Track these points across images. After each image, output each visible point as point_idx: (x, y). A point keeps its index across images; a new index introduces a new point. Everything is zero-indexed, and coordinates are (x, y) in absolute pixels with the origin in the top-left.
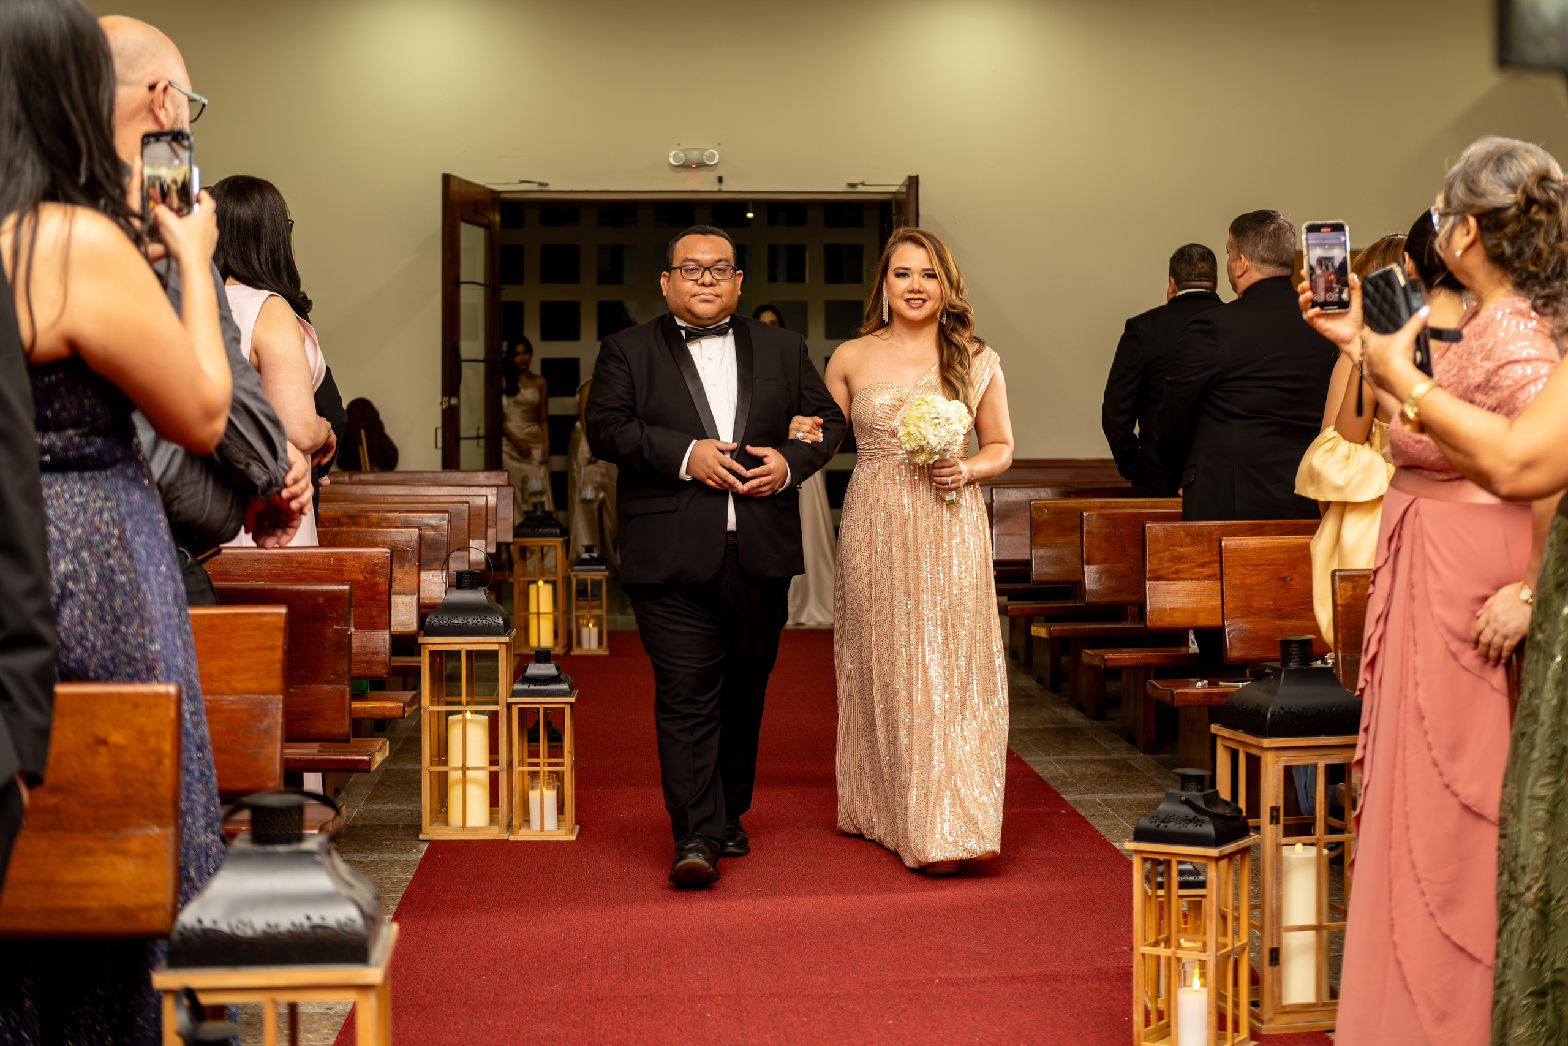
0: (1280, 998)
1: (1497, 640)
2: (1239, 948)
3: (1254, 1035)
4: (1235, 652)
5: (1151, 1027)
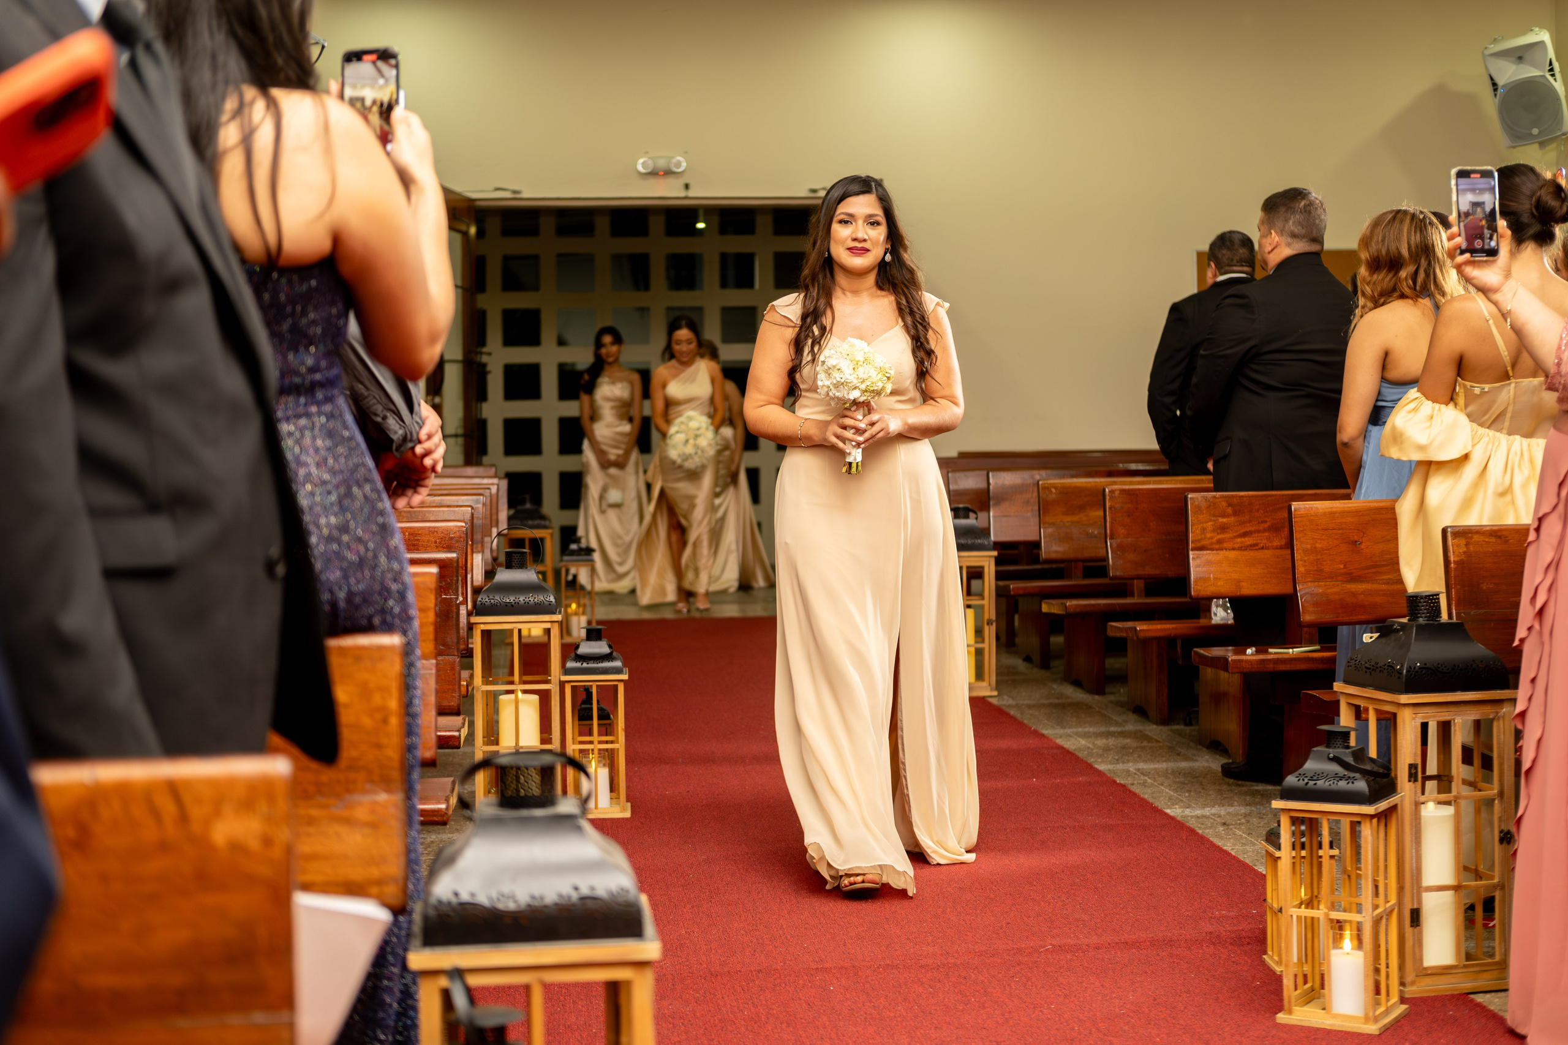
0: (1421, 960)
2: (1389, 910)
3: (1403, 1000)
4: (1307, 617)
5: (1298, 992)
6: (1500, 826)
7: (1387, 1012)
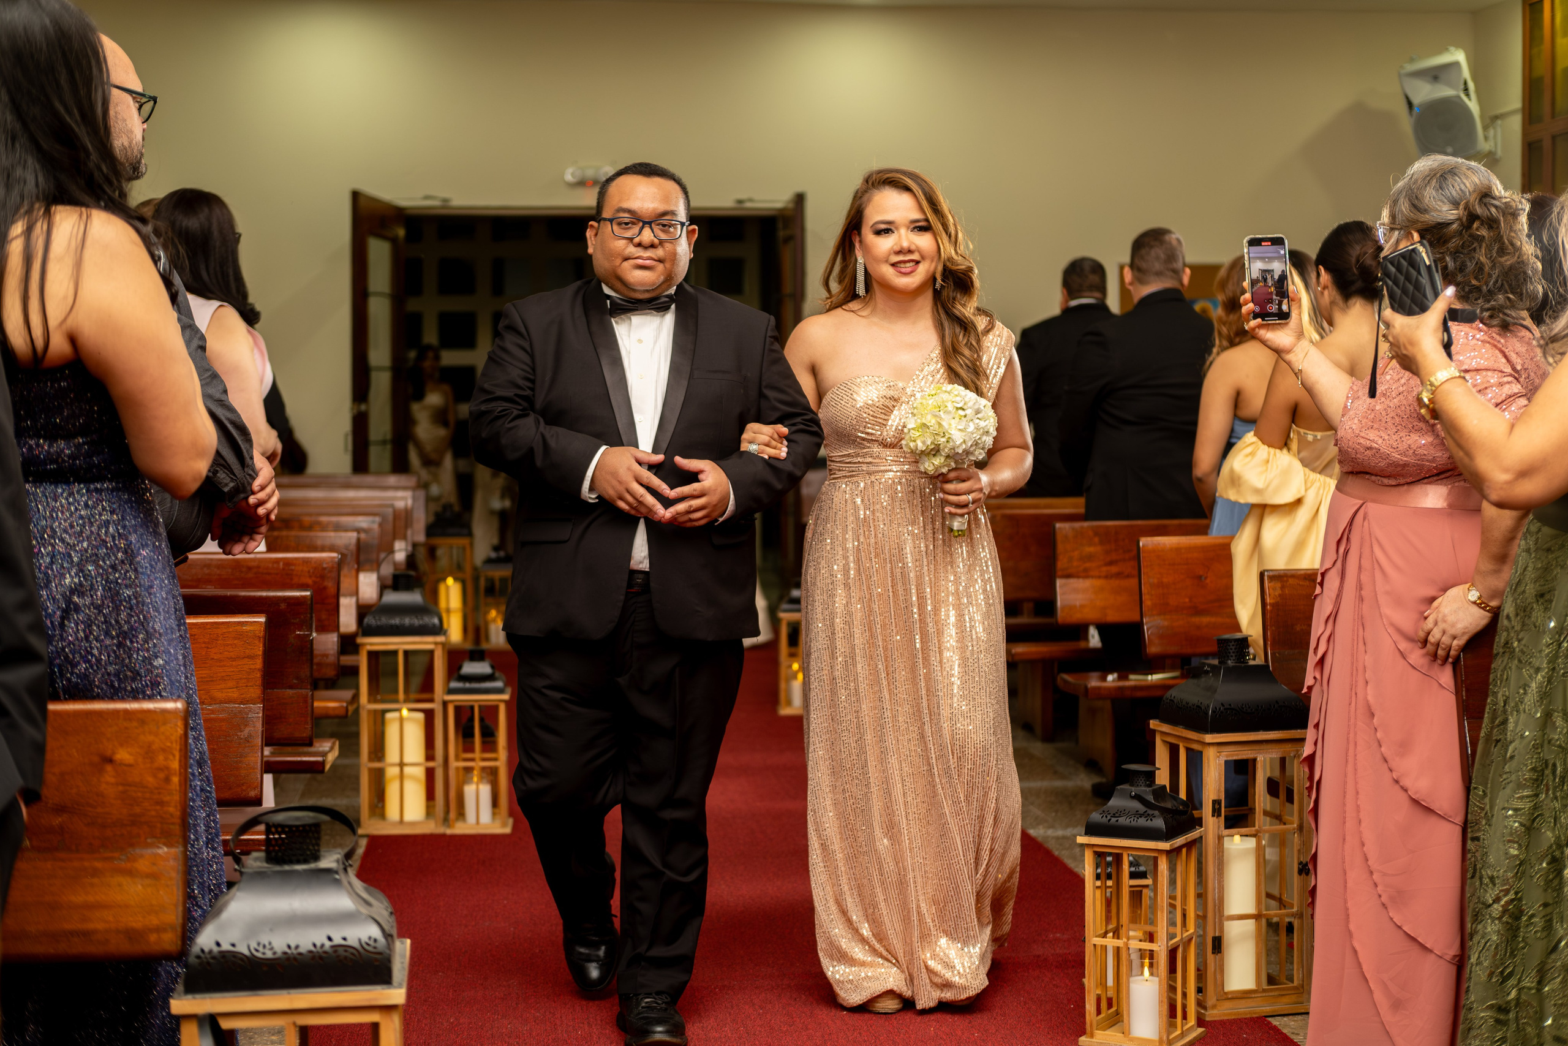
0: (1222, 985)
1: (1446, 640)
2: (1187, 939)
3: (1201, 1022)
4: (1154, 648)
5: (1102, 1016)
6: (1299, 858)
7: (1183, 1035)
